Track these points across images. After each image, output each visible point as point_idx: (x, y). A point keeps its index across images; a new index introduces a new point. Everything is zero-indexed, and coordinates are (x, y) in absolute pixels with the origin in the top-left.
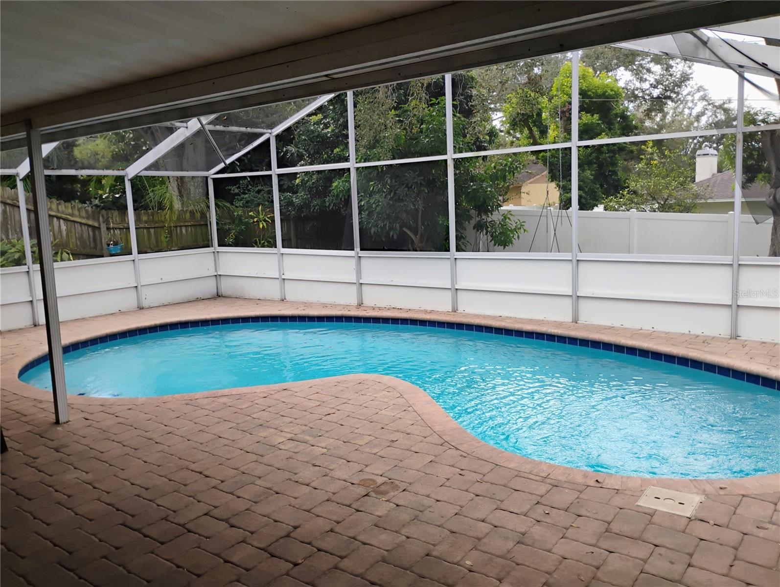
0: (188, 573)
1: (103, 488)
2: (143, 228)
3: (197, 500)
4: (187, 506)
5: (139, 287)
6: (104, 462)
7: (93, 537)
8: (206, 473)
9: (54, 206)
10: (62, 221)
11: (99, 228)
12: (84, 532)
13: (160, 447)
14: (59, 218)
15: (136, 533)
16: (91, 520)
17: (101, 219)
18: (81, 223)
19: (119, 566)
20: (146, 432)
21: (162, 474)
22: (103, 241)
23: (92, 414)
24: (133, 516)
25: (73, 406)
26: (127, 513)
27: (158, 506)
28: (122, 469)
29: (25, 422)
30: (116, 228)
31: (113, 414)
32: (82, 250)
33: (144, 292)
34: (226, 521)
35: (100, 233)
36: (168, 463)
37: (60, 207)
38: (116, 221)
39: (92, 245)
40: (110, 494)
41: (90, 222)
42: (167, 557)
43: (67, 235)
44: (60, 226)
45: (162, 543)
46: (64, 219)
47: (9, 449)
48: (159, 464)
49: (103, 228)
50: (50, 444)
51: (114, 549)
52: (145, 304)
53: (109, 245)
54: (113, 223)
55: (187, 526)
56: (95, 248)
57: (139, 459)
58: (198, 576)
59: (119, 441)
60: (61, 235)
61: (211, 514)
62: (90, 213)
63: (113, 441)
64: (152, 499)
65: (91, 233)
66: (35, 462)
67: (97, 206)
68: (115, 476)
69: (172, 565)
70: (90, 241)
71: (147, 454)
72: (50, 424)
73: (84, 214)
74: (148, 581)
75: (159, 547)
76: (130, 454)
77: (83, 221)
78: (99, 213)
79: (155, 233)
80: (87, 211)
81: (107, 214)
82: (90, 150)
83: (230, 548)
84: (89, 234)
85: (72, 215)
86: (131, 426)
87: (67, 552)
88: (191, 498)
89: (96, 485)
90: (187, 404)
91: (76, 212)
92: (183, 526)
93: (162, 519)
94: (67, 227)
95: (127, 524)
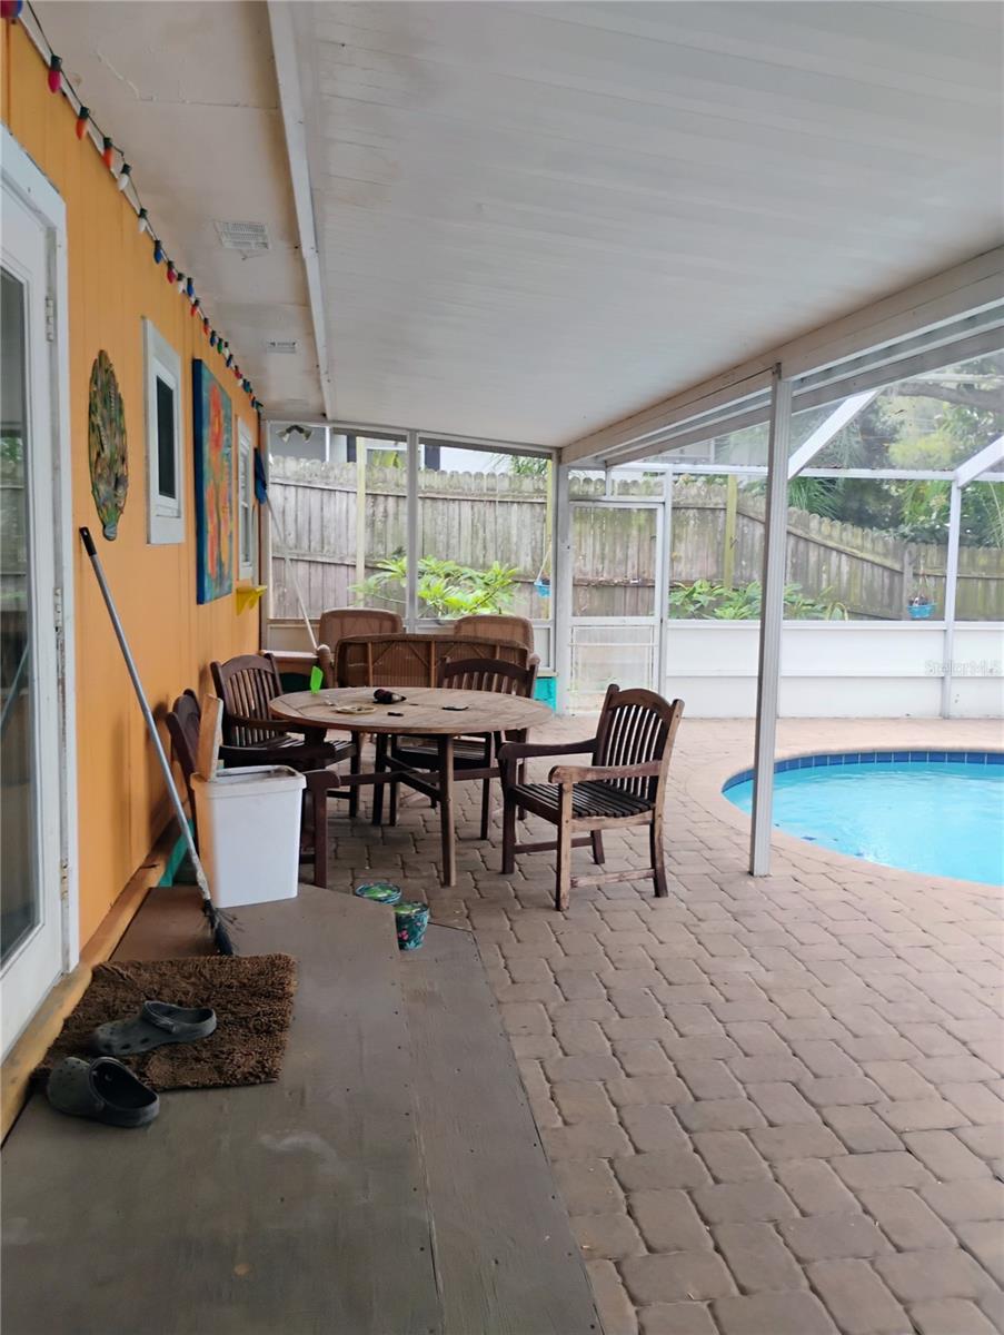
0: (879, 1232)
1: (783, 1005)
2: (978, 578)
3: (941, 1094)
4: (919, 1099)
5: (948, 679)
6: (800, 960)
7: (740, 1086)
8: (976, 1047)
9: (836, 533)
10: (844, 557)
11: (901, 573)
12: (728, 1072)
13: (901, 967)
14: (840, 552)
15: (813, 1110)
16: (746, 1055)
17: (906, 558)
18: (873, 563)
19: (765, 1159)
20: (887, 931)
21: (892, 1018)
22: (905, 595)
23: (807, 873)
24: (816, 1076)
25: (783, 853)
26: (808, 1067)
27: (866, 1075)
28: (825, 985)
29: (707, 860)
30: (928, 576)
31: (839, 884)
32: (869, 607)
33: (956, 689)
34: (989, 1162)
35: (902, 581)
36: (908, 1001)
37: (844, 534)
38: (932, 563)
39: (886, 601)
40: (790, 1021)
41: (888, 563)
42: (852, 1183)
43: (849, 580)
44: (839, 567)
45: (851, 1152)
46: (849, 555)
47: (670, 894)
48: (892, 998)
49: (908, 572)
50: (729, 903)
51: (765, 1123)
52: (954, 711)
53: (911, 603)
54: (925, 564)
55: (908, 1138)
56: (890, 605)
57: (858, 975)
58: (899, 1250)
59: (833, 932)
60: (839, 580)
61: (961, 1133)
62: (891, 546)
63: (826, 929)
64: (859, 1058)
65: (887, 581)
66: (699, 926)
67: (904, 536)
68: (809, 991)
69: (856, 1201)
70: (883, 594)
71: (876, 971)
72: (741, 872)
73: (880, 548)
74: (803, 1214)
75: (843, 1155)
76: (846, 962)
77: (878, 560)
78: (905, 547)
79: (998, 587)
80: (885, 544)
81: (919, 551)
82: (920, 449)
83: (980, 1221)
84: (883, 581)
85: (861, 549)
86: (864, 913)
87: (694, 1096)
88: (931, 1087)
89: (775, 998)
90: (976, 903)
91: (869, 545)
92: (900, 1134)
93: (866, 1105)
94: (851, 568)
95: (802, 1087)
